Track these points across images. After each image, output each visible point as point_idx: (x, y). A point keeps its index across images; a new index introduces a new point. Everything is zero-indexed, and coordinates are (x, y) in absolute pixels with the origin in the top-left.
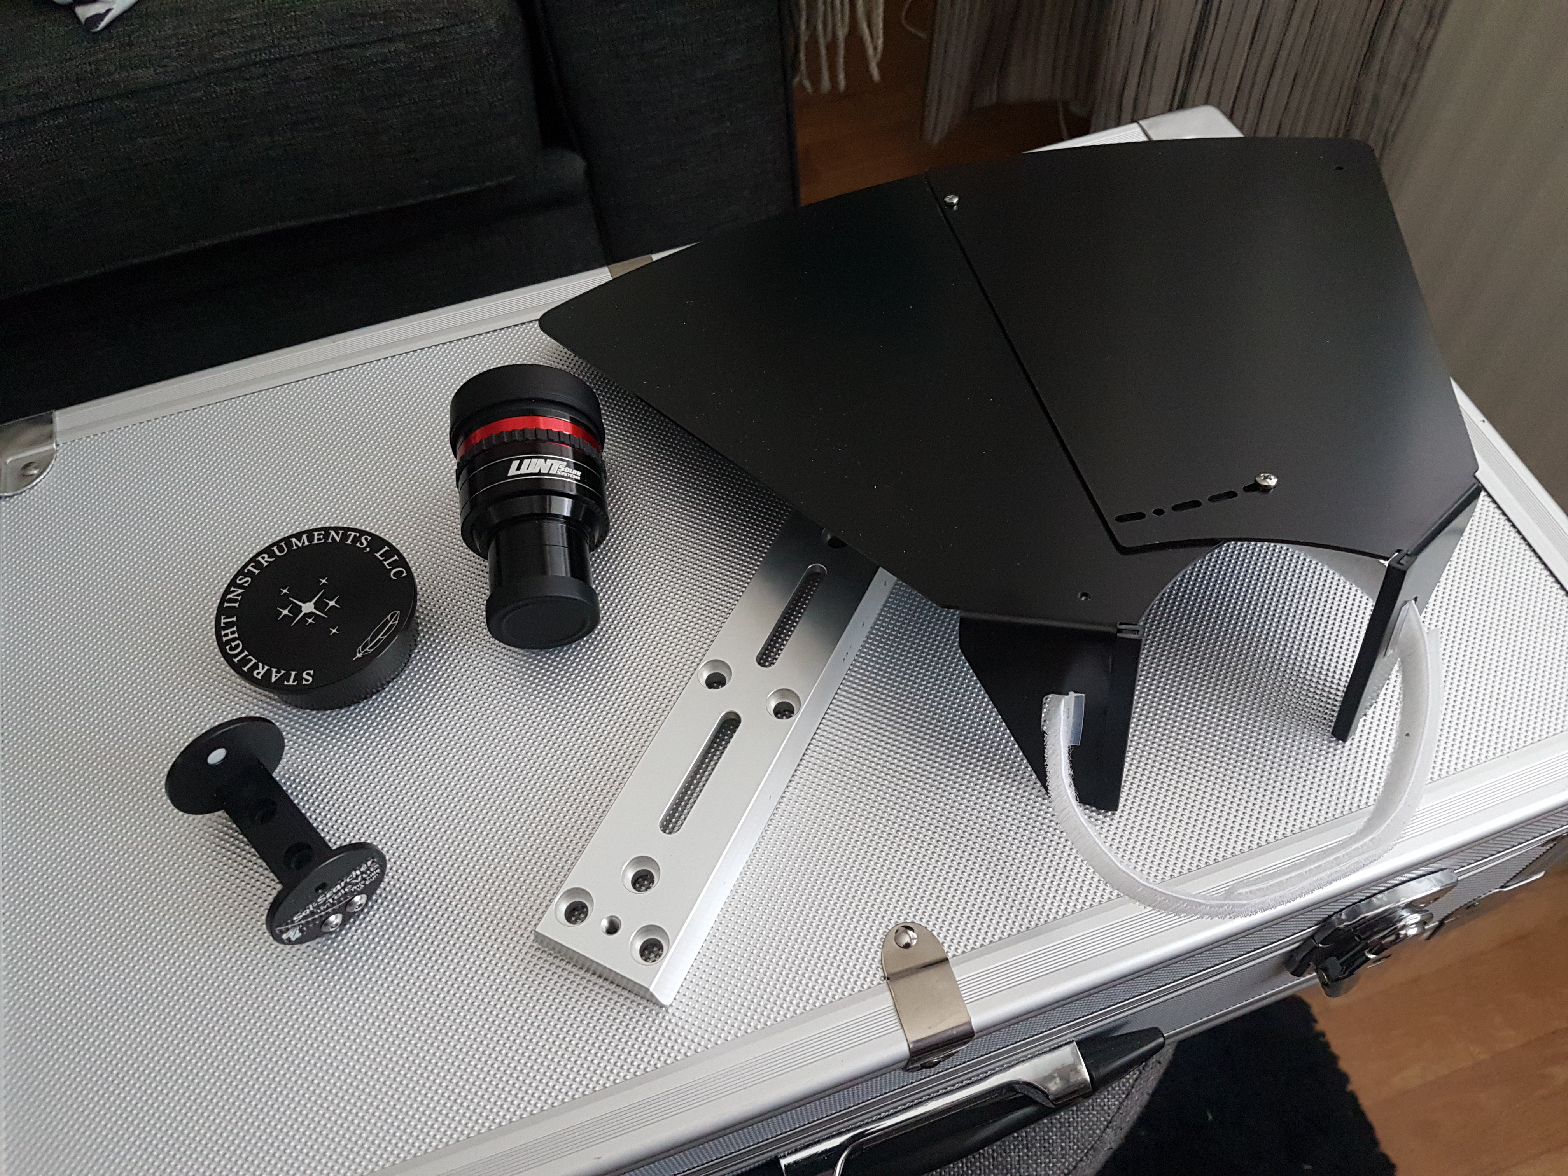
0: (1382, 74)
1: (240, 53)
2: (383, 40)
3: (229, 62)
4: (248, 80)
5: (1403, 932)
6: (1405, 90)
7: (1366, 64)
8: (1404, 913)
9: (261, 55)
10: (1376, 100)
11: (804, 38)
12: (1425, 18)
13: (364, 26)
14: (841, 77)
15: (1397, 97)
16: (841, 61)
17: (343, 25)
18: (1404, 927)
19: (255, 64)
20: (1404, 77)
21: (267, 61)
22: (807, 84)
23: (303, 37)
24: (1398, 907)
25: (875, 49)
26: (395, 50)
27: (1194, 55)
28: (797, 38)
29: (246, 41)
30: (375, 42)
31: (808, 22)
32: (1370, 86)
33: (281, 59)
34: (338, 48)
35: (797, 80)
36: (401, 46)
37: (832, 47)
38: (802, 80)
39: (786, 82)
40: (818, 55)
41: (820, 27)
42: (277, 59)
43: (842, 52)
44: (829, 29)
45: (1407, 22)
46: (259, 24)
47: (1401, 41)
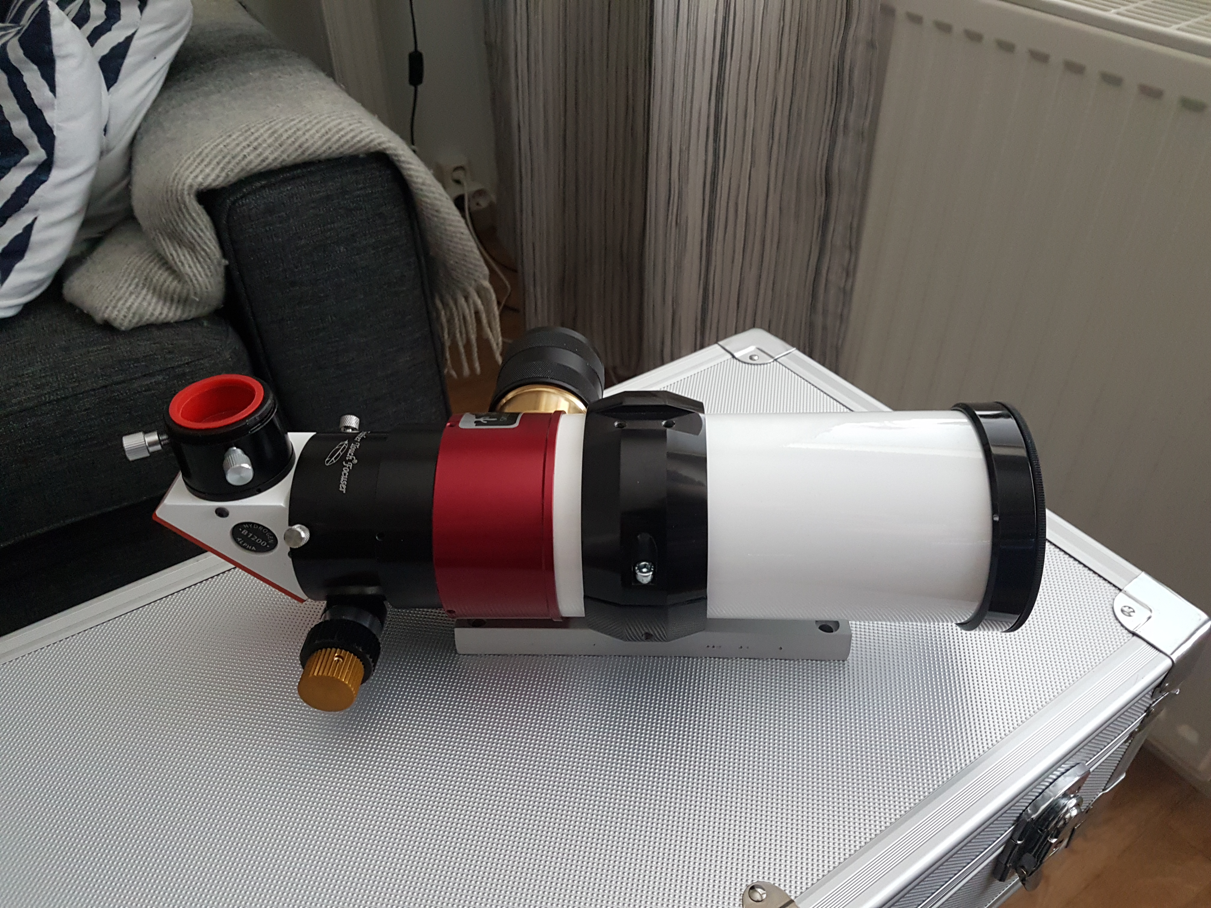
0: (825, 313)
1: (33, 397)
2: (145, 376)
3: (24, 405)
4: (40, 416)
5: (1067, 816)
6: (842, 318)
7: (813, 307)
8: (1063, 801)
9: (49, 397)
10: (824, 328)
11: (448, 344)
12: (844, 275)
13: (130, 367)
14: (477, 365)
15: (838, 323)
16: (475, 355)
17: (114, 368)
18: (1067, 811)
19: (45, 404)
20: (839, 311)
21: (54, 400)
22: (453, 373)
23: (82, 380)
24: (1059, 798)
25: (497, 344)
26: (155, 382)
27: (703, 321)
28: (443, 344)
29: (38, 388)
30: (139, 378)
31: (449, 334)
32: (819, 320)
33: (67, 398)
34: (111, 385)
35: (446, 371)
36: (160, 378)
37: (468, 345)
38: (450, 371)
39: (440, 372)
40: (458, 353)
41: (458, 335)
42: (63, 398)
43: (475, 350)
44: (464, 336)
45: (833, 277)
46: (47, 376)
47: (832, 291)
